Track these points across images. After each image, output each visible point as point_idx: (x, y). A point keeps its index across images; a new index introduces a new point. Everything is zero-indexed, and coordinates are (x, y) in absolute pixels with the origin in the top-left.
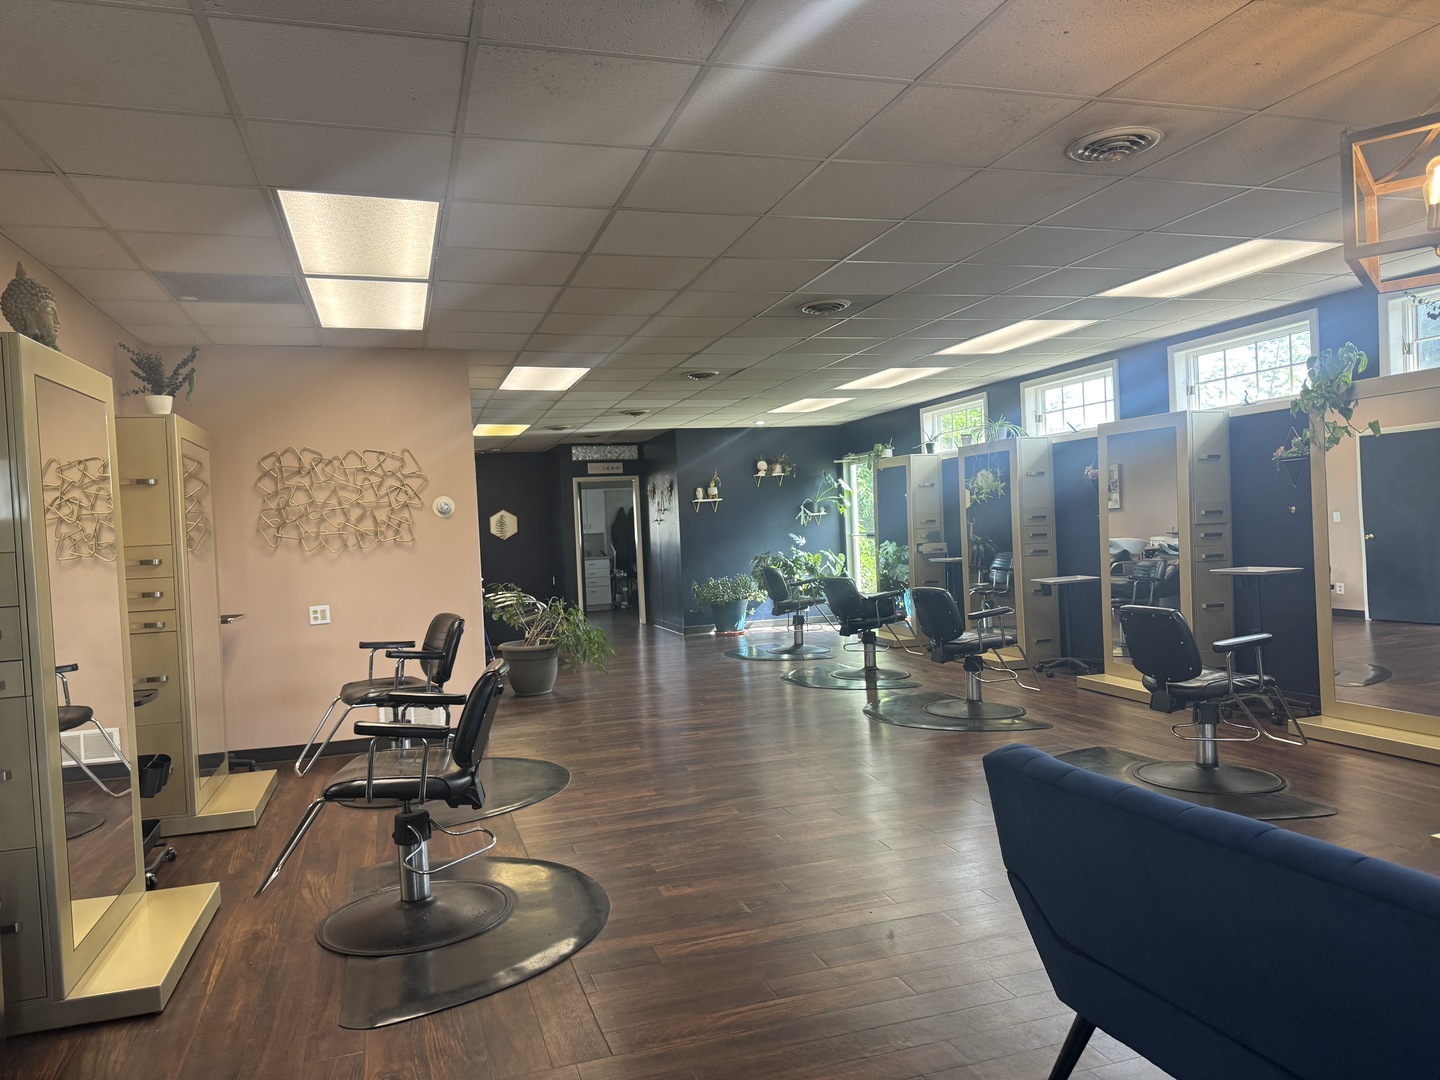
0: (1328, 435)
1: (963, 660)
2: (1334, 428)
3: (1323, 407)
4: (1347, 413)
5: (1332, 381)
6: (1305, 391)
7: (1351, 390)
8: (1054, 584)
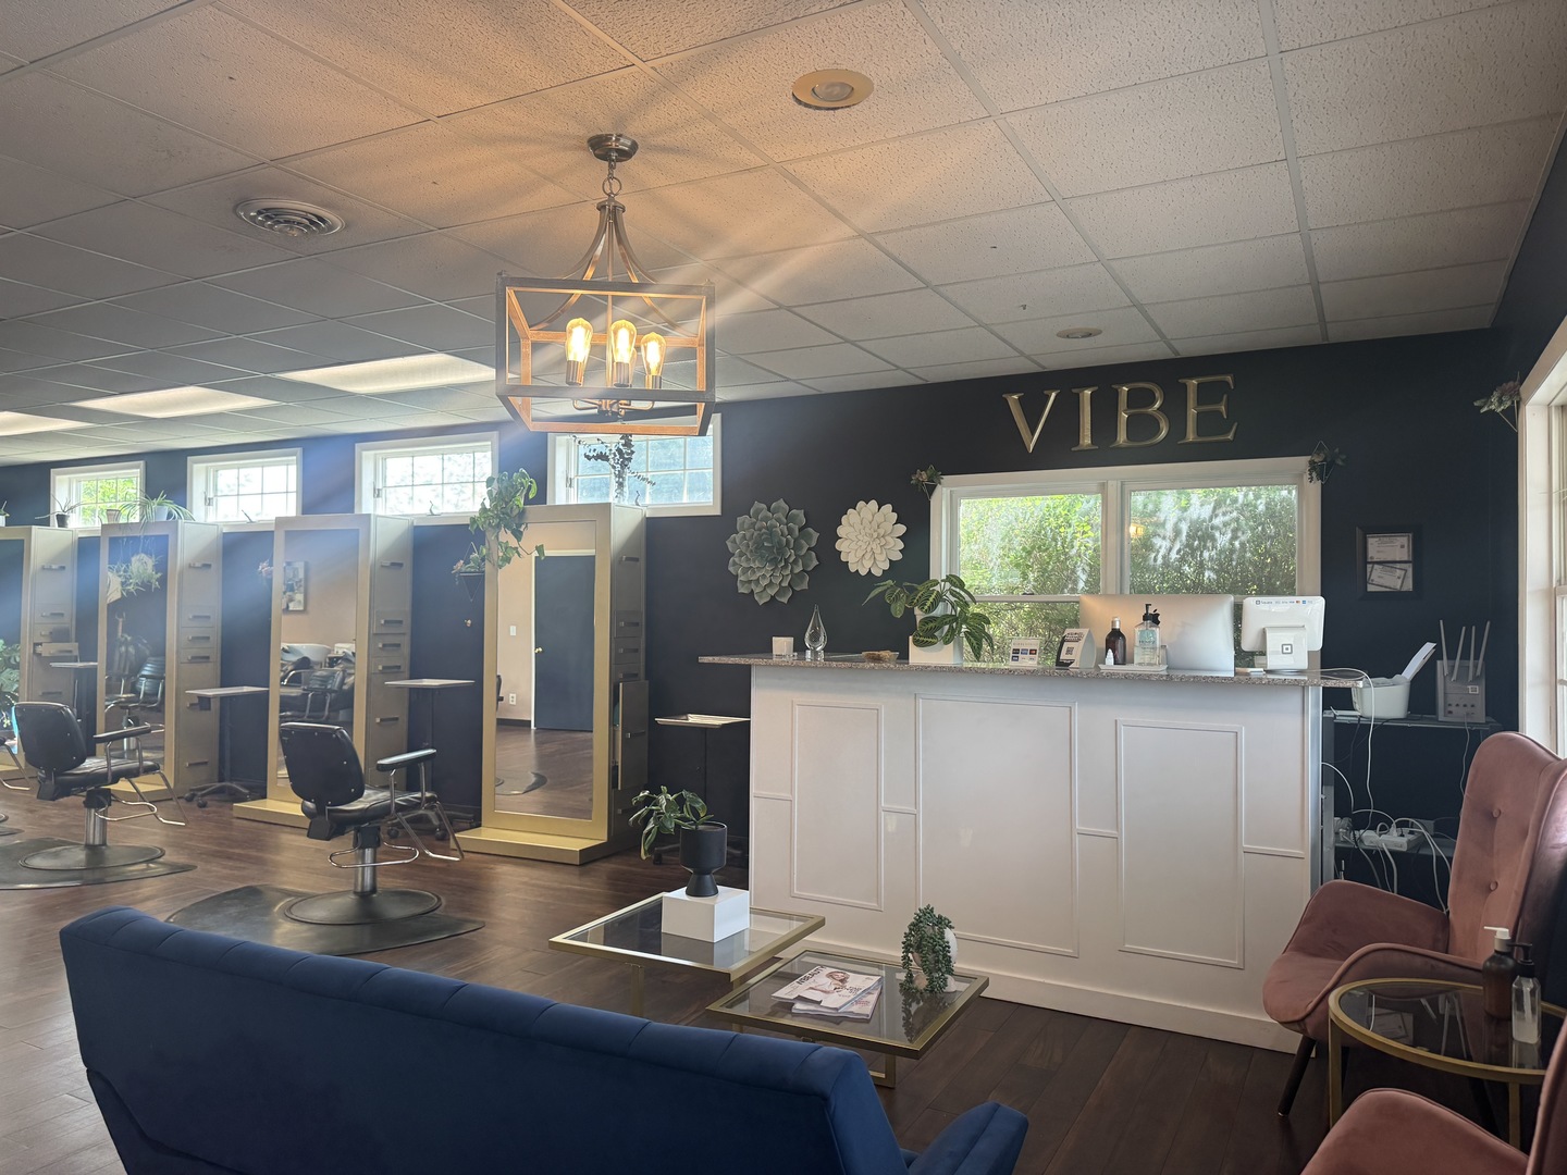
0: (501, 554)
1: (85, 793)
2: (506, 548)
3: (498, 526)
4: (518, 535)
5: (507, 503)
6: (484, 510)
7: (522, 513)
8: (215, 697)
